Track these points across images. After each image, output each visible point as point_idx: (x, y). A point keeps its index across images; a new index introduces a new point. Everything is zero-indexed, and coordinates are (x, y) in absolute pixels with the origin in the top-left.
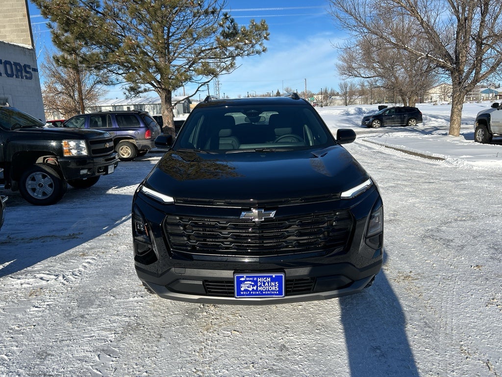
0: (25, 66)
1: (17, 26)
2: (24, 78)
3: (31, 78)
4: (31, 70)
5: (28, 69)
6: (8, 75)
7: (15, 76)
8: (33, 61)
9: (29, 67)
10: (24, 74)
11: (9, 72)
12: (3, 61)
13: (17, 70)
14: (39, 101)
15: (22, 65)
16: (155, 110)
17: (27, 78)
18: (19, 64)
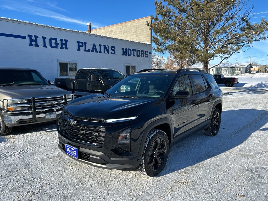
0: (146, 52)
1: (146, 34)
2: (145, 57)
3: (147, 57)
4: (148, 53)
5: (147, 53)
6: (138, 56)
7: (140, 56)
8: (150, 49)
9: (147, 52)
10: (145, 55)
11: (138, 55)
12: (136, 50)
13: (142, 54)
14: (150, 67)
15: (145, 51)
16: (227, 71)
17: (146, 57)
18: (143, 51)
